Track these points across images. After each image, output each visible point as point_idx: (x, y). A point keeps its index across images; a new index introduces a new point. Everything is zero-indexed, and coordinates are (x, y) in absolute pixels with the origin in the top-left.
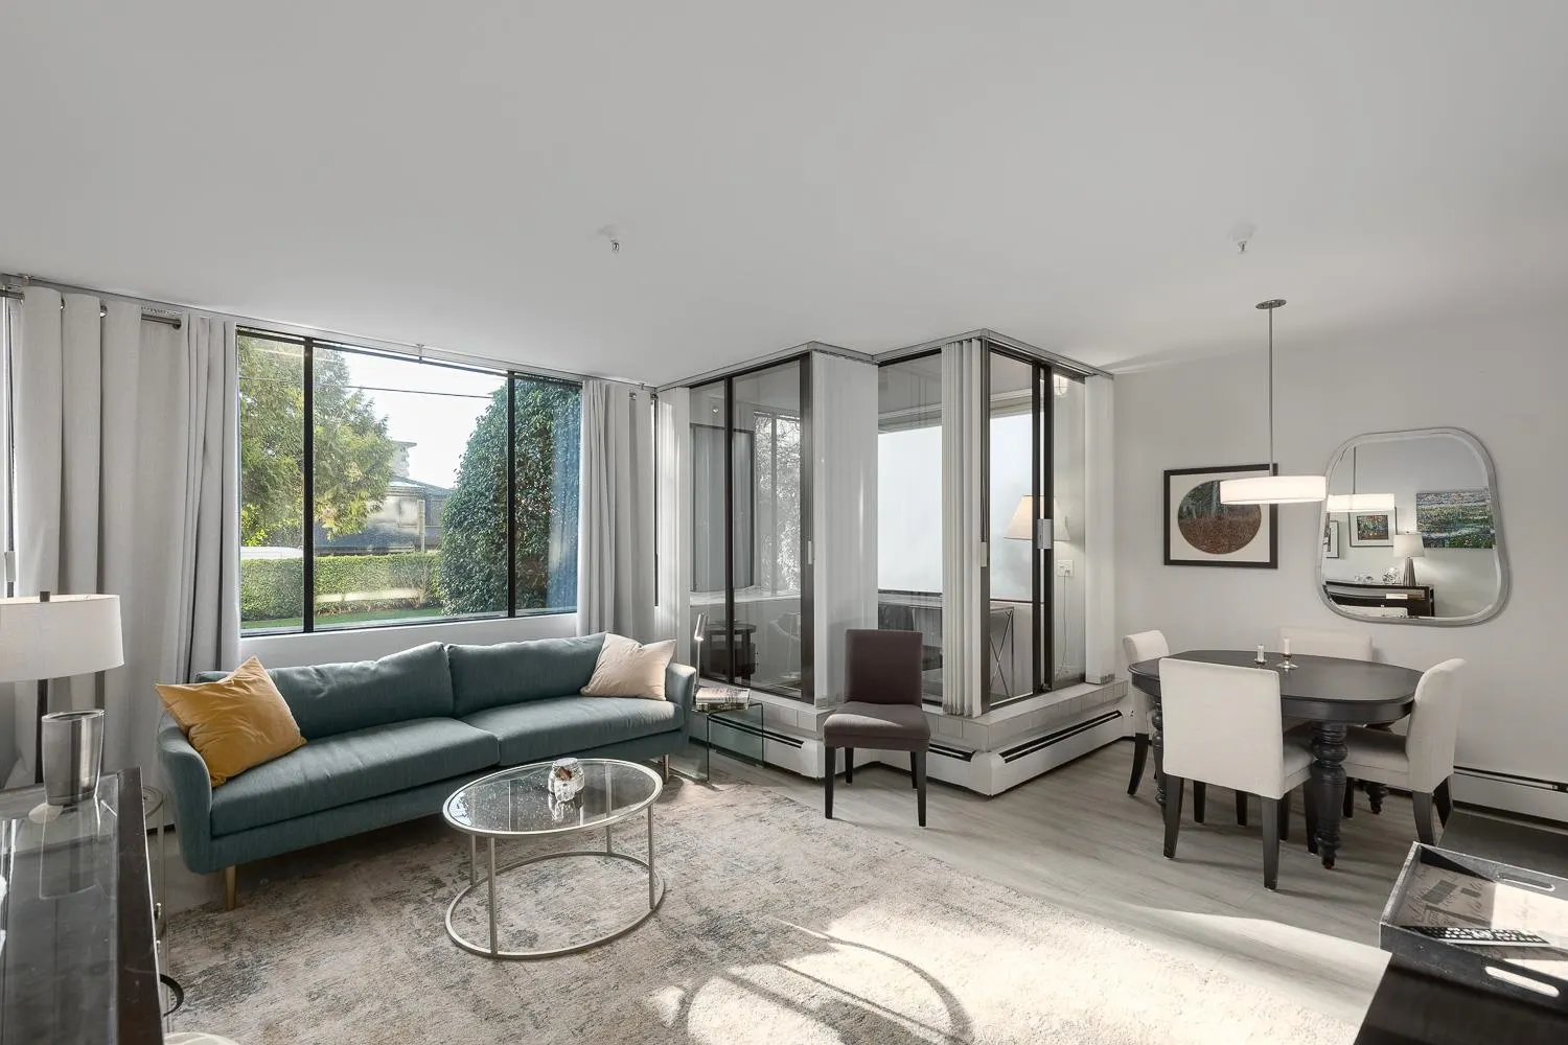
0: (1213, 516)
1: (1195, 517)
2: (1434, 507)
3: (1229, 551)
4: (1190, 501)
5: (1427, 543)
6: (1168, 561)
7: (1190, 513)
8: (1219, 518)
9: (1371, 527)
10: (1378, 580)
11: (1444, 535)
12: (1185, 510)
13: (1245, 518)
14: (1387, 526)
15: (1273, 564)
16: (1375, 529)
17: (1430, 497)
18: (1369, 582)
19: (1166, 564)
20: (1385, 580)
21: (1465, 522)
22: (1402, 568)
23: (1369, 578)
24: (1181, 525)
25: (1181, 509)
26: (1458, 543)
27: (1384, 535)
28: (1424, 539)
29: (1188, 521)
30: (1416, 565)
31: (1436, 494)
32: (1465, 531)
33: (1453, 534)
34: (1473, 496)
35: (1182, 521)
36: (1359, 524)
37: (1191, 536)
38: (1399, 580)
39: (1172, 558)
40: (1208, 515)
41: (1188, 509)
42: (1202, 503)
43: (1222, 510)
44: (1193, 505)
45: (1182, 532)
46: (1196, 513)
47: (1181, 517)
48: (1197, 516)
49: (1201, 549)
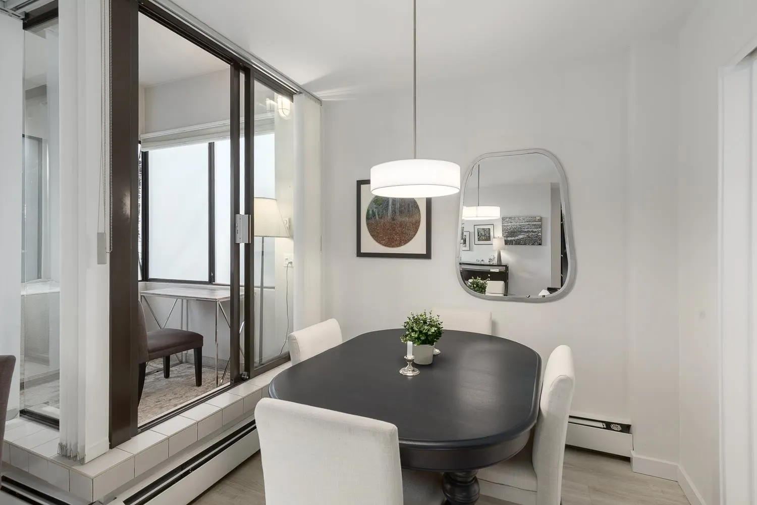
0: (389, 218)
1: (377, 218)
2: (509, 224)
4: (375, 206)
5: (507, 242)
6: (360, 254)
7: (374, 215)
8: (393, 219)
9: (484, 234)
10: (487, 262)
11: (513, 238)
12: (371, 212)
13: (411, 219)
14: (490, 234)
15: (427, 256)
16: (485, 236)
17: (507, 220)
18: (482, 263)
19: (357, 256)
20: (489, 262)
21: (521, 232)
22: (496, 255)
23: (482, 260)
24: (368, 225)
25: (368, 211)
26: (518, 243)
27: (488, 238)
28: (505, 241)
29: (373, 221)
30: (502, 254)
31: (510, 218)
32: (521, 237)
33: (516, 238)
34: (524, 219)
35: (369, 222)
36: (478, 233)
37: (376, 235)
38: (495, 262)
39: (362, 251)
40: (386, 217)
41: (373, 211)
42: (382, 207)
43: (395, 213)
44: (376, 208)
45: (369, 230)
46: (378, 215)
47: (368, 218)
48: (379, 218)
49: (381, 244)
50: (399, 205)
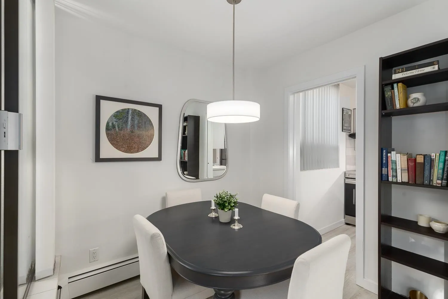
0: (129, 130)
1: (117, 129)
3: (138, 151)
4: (114, 120)
6: (99, 159)
7: (114, 126)
8: (132, 132)
12: (110, 124)
13: (146, 133)
15: (159, 159)
19: (97, 161)
24: (108, 135)
25: (108, 123)
29: (113, 132)
35: (109, 132)
37: (114, 141)
39: (101, 157)
40: (125, 129)
41: (113, 123)
42: (122, 121)
43: (134, 127)
44: (116, 122)
45: (108, 139)
46: (118, 127)
47: (108, 129)
48: (119, 130)
49: (120, 151)
50: (137, 122)
